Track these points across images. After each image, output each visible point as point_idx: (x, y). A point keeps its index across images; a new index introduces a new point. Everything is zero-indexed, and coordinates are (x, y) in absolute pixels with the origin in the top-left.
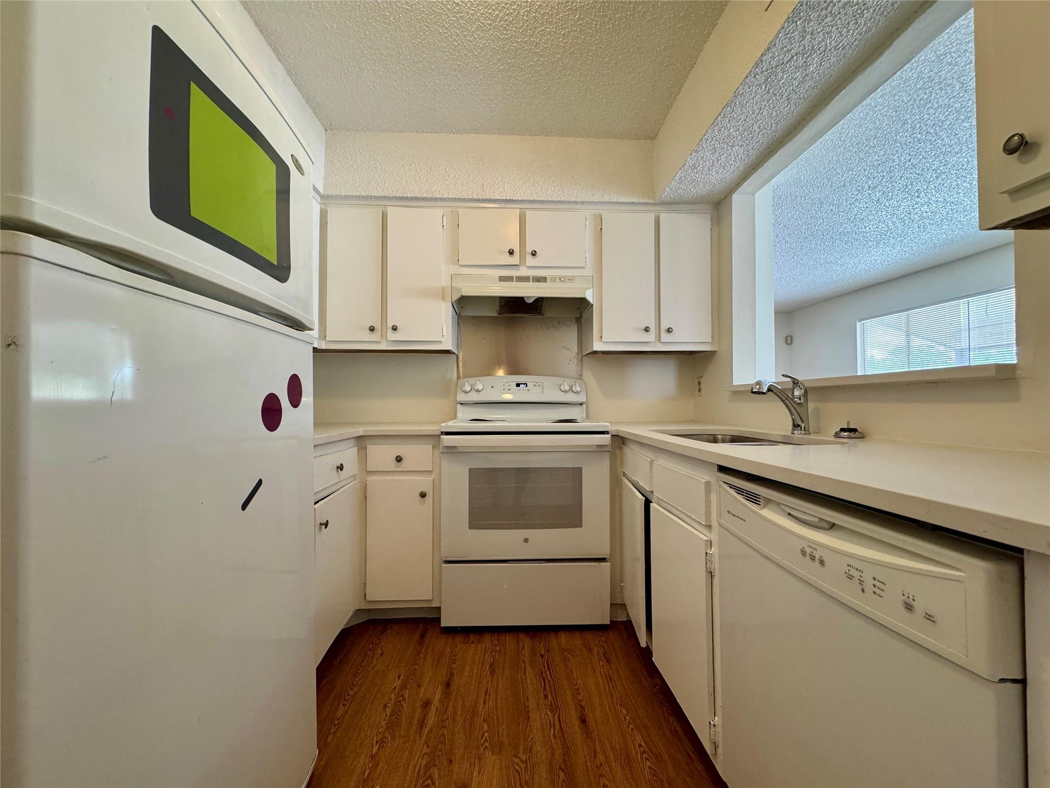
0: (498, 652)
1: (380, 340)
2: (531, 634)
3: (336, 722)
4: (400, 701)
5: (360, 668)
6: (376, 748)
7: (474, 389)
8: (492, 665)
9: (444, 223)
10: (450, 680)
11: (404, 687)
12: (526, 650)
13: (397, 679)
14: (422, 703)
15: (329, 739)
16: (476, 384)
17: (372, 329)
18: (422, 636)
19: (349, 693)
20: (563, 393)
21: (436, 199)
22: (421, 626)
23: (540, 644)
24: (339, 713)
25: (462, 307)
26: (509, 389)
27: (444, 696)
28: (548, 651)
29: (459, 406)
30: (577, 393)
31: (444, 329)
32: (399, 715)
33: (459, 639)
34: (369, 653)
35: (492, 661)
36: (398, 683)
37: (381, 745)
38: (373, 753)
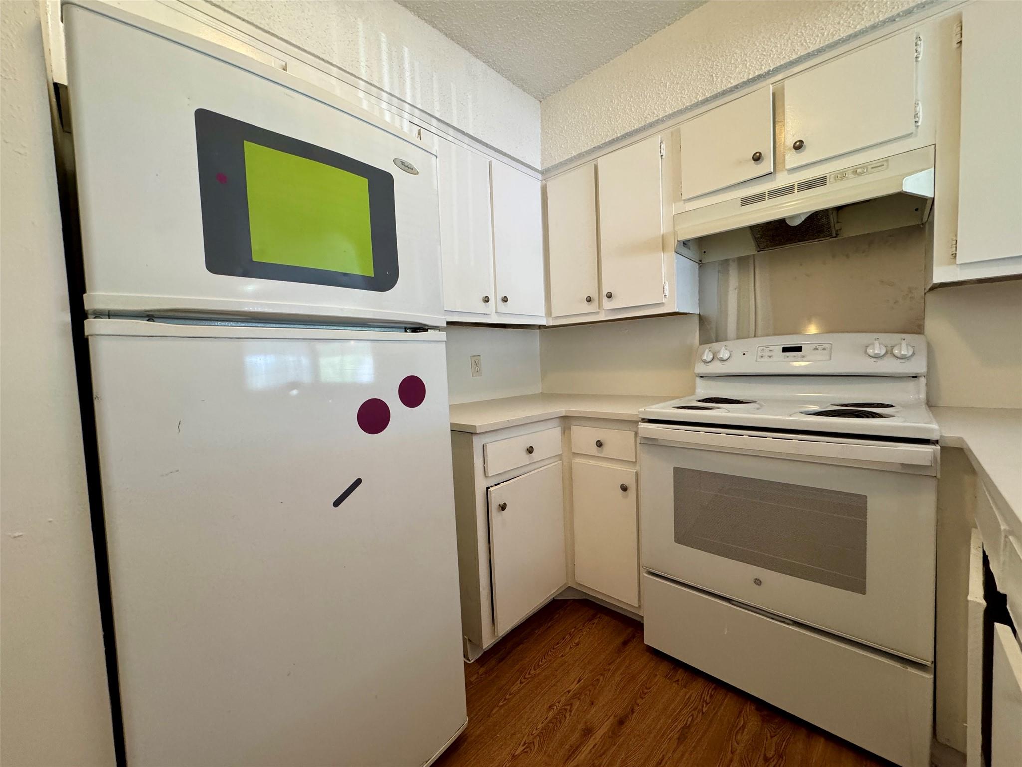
0: (703, 713)
1: (599, 311)
2: (765, 713)
3: (507, 697)
4: (566, 709)
5: (552, 650)
6: (521, 748)
7: (717, 357)
8: (687, 727)
9: (662, 151)
10: (626, 716)
11: (577, 695)
12: (745, 732)
13: (576, 682)
14: (584, 727)
15: (494, 711)
16: (719, 351)
17: (589, 300)
18: (625, 643)
19: (532, 673)
20: (873, 359)
21: (651, 125)
22: (630, 630)
23: (772, 737)
24: (515, 688)
25: (705, 252)
26: (770, 356)
27: (610, 734)
28: (781, 756)
29: (698, 380)
30: (903, 357)
31: (667, 287)
32: (557, 726)
33: (663, 667)
34: (568, 637)
35: (688, 723)
36: (575, 687)
37: (526, 750)
38: (517, 753)
